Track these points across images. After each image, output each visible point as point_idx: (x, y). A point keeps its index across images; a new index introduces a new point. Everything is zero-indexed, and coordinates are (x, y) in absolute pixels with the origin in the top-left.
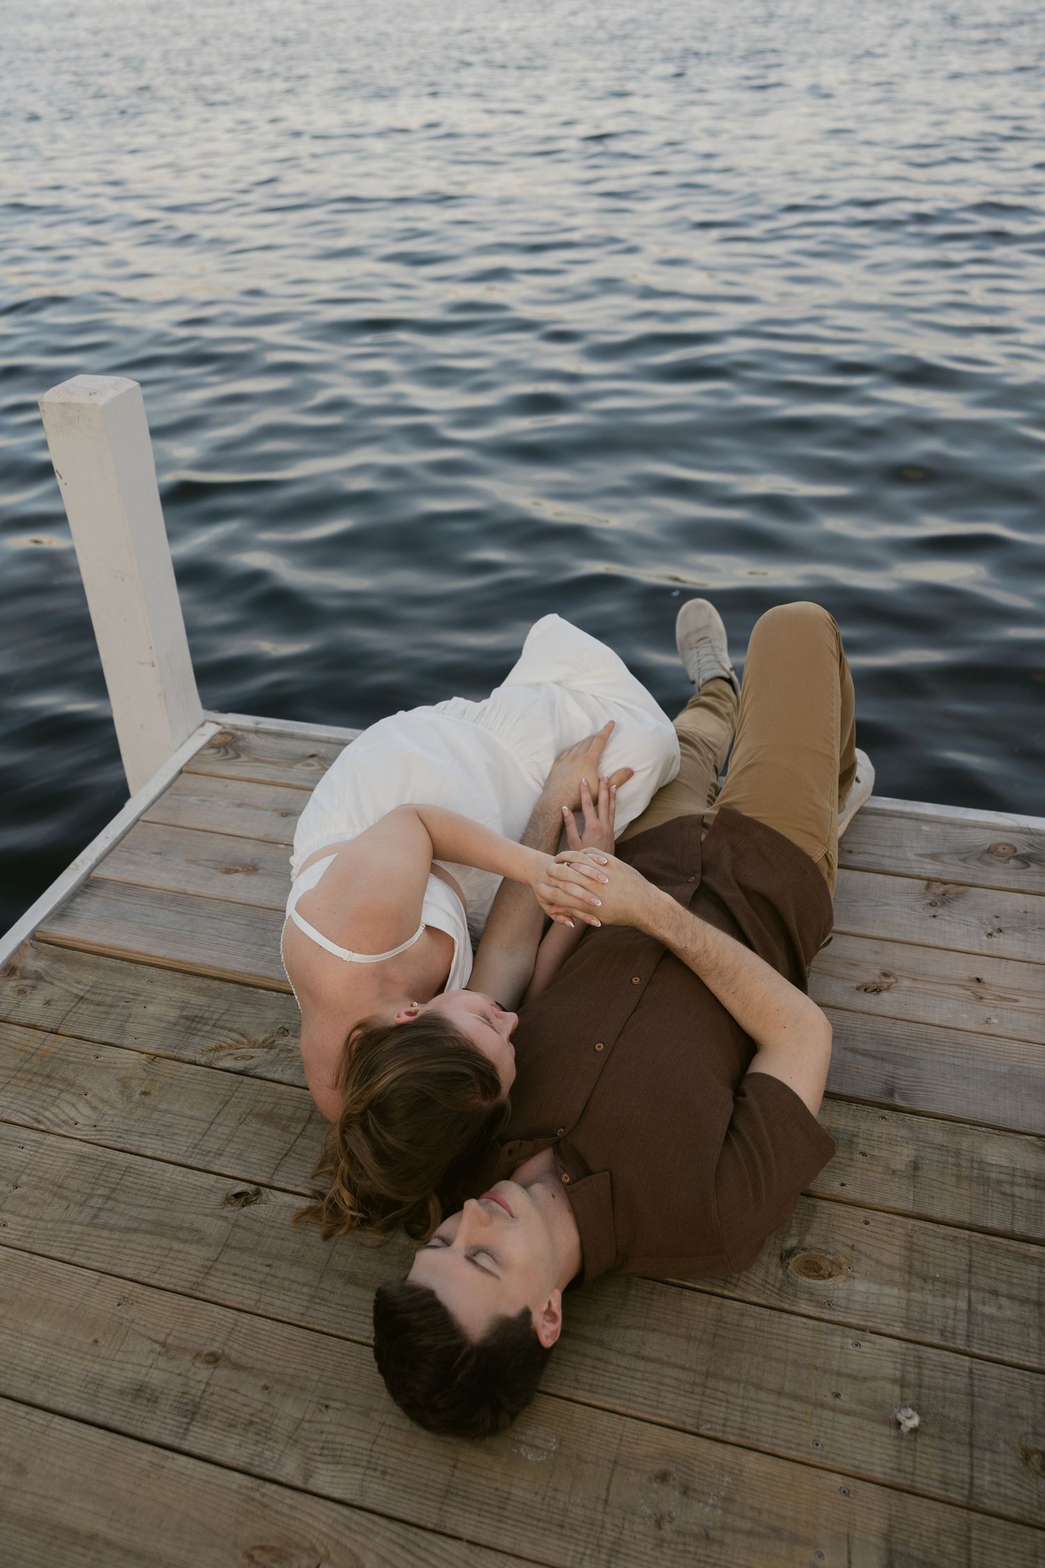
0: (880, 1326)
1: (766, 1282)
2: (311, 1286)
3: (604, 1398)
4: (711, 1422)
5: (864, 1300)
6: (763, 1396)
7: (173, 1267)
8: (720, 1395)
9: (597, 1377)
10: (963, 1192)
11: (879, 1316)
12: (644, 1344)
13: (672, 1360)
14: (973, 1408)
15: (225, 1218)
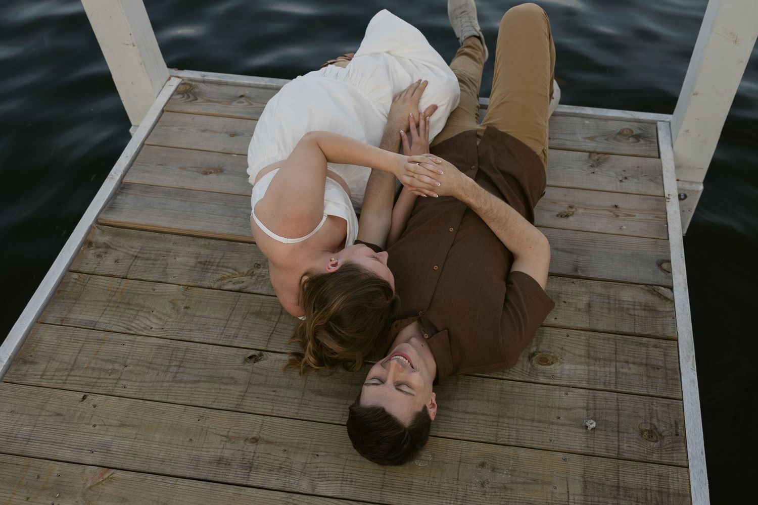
0: (576, 384)
1: (523, 370)
2: (299, 399)
3: (451, 433)
4: (503, 438)
5: (569, 373)
6: (525, 423)
7: (224, 398)
8: (505, 425)
9: (447, 424)
10: (612, 316)
11: (576, 379)
12: (468, 406)
13: (482, 412)
14: (619, 415)
15: (246, 370)
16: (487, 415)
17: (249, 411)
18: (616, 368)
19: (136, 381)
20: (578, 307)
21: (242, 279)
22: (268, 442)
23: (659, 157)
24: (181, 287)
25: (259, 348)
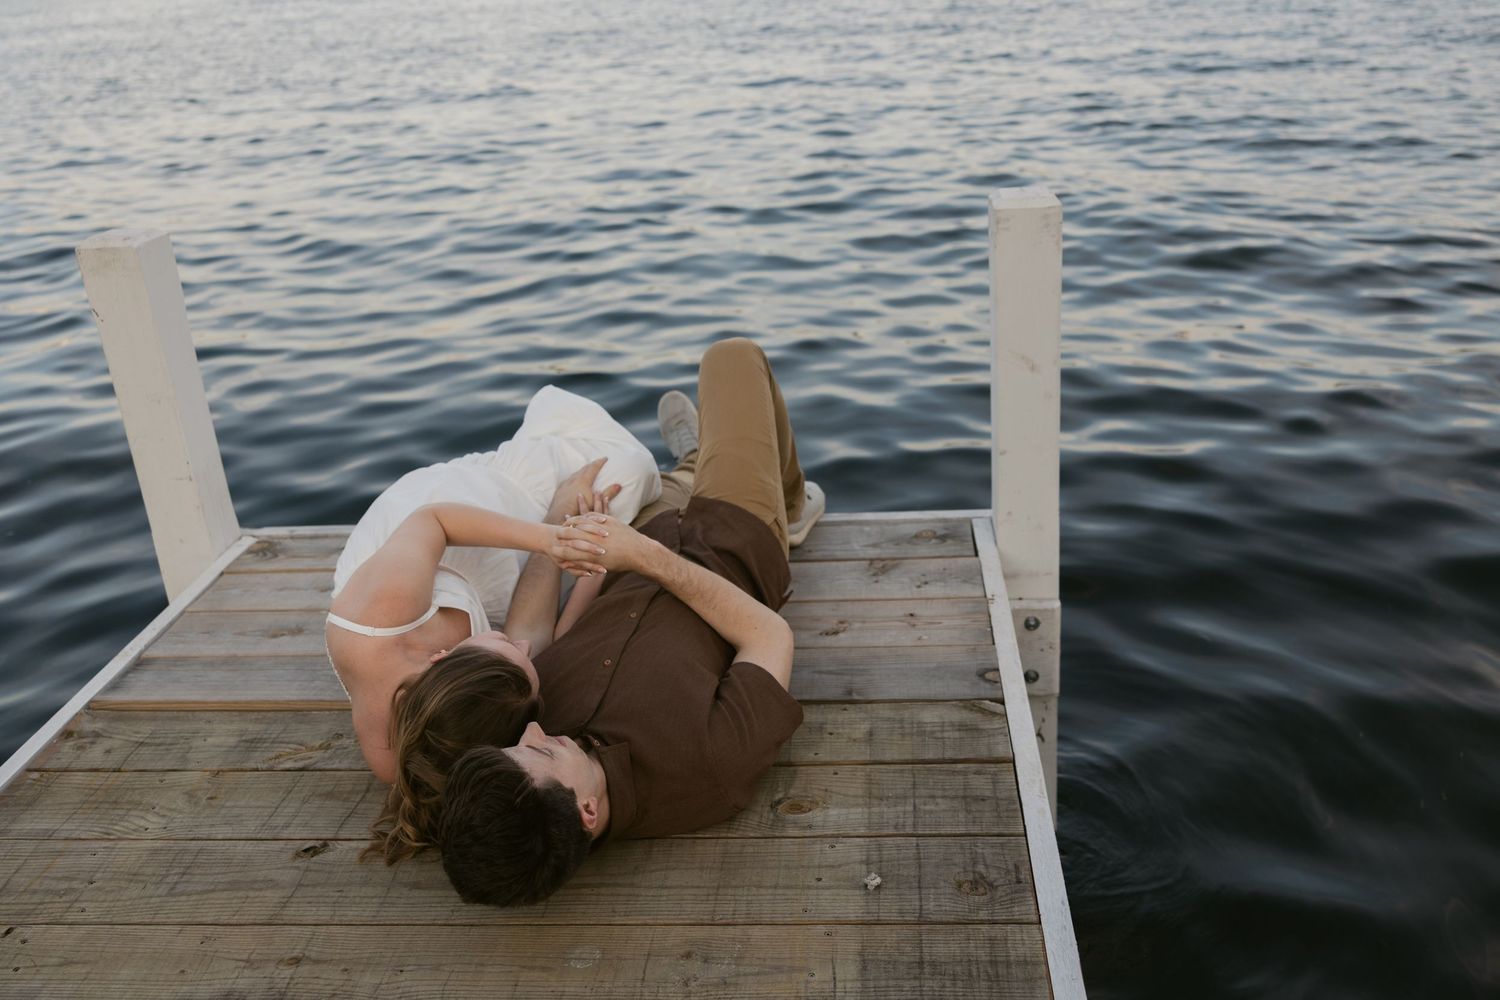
0: (849, 833)
1: (760, 823)
2: (380, 897)
4: (722, 917)
5: (836, 820)
6: (763, 892)
7: (251, 909)
10: (907, 743)
11: (848, 827)
12: (667, 879)
13: (690, 885)
14: (920, 867)
15: (297, 868)
16: (698, 887)
17: (293, 922)
18: (915, 806)
19: (104, 901)
20: (854, 737)
21: (309, 754)
22: (317, 962)
23: (977, 555)
24: (208, 773)
25: (324, 836)
